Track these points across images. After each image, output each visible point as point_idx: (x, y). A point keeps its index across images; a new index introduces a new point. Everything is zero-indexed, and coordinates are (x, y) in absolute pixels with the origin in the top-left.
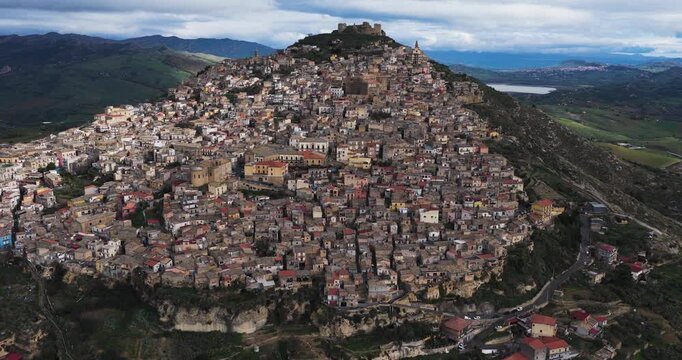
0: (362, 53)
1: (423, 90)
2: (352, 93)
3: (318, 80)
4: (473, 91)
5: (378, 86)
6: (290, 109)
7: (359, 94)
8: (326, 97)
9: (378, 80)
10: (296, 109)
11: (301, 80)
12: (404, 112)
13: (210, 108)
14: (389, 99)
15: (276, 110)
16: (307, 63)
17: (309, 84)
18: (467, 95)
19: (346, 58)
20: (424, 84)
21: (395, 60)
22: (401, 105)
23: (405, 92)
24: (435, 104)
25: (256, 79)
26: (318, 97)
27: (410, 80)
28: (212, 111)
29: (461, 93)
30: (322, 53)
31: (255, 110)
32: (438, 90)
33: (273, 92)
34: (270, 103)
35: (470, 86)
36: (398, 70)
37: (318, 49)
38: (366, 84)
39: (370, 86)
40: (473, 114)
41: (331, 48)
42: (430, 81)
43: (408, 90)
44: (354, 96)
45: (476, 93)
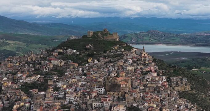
0: (108, 56)
1: (153, 85)
2: (110, 91)
3: (85, 80)
4: (184, 83)
5: (126, 85)
6: (71, 103)
7: (115, 91)
8: (94, 95)
9: (125, 80)
10: (75, 103)
11: (74, 81)
12: (146, 105)
13: (17, 103)
14: (135, 95)
15: (62, 103)
16: (73, 65)
17: (80, 83)
18: (181, 87)
19: (99, 61)
20: (153, 80)
21: (131, 61)
22: (142, 99)
23: (142, 88)
24: (163, 96)
25: (39, 76)
26: (89, 95)
27: (144, 77)
28: (19, 104)
29: (177, 85)
30: (81, 56)
31: (47, 103)
32: (163, 85)
33: (57, 89)
34: (57, 98)
35: (182, 80)
36: (135, 70)
37: (78, 53)
38: (120, 85)
39: (122, 86)
40: (187, 102)
41: (87, 52)
42: (157, 79)
43: (144, 86)
44: (112, 93)
45: (186, 84)
